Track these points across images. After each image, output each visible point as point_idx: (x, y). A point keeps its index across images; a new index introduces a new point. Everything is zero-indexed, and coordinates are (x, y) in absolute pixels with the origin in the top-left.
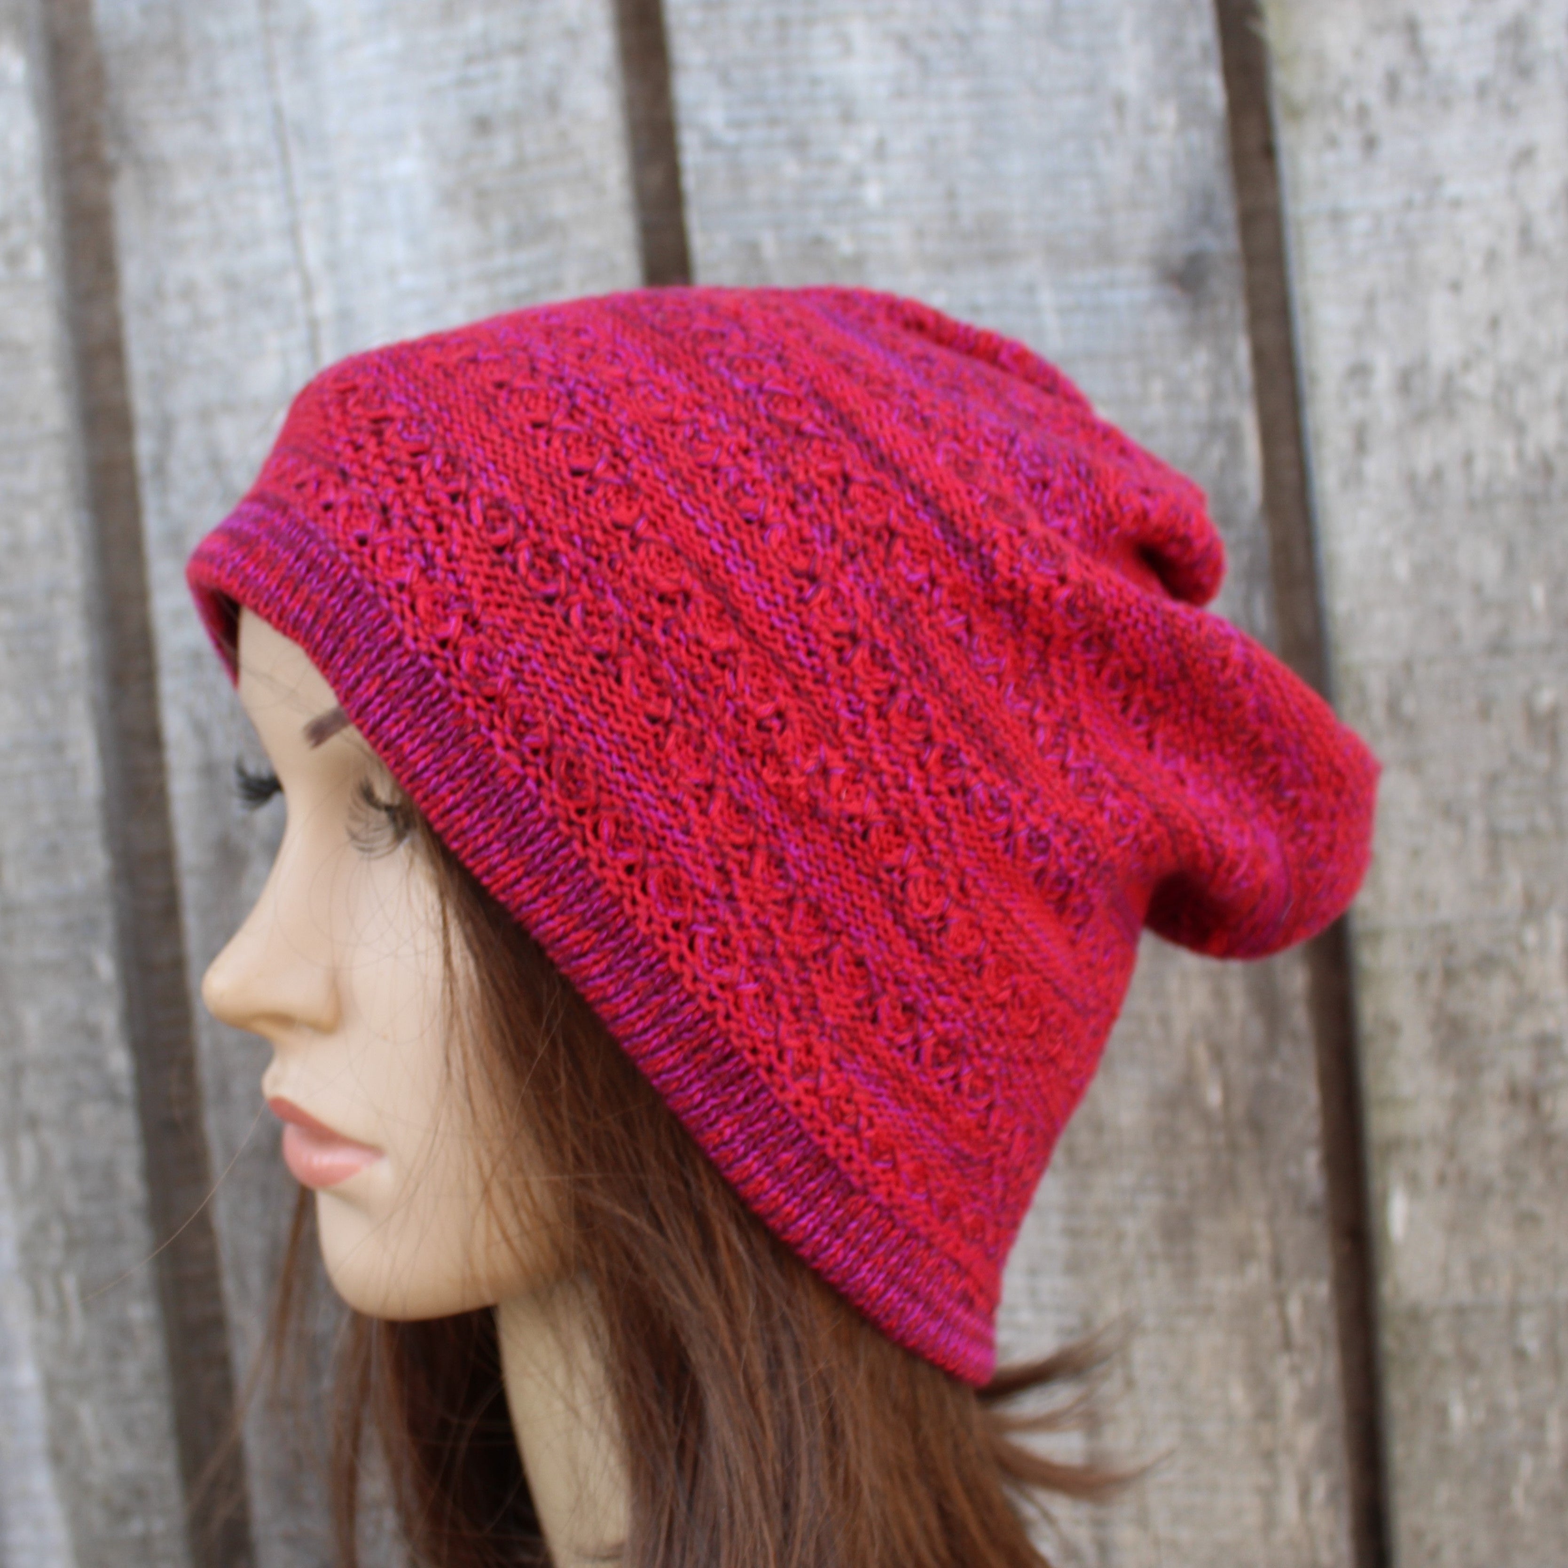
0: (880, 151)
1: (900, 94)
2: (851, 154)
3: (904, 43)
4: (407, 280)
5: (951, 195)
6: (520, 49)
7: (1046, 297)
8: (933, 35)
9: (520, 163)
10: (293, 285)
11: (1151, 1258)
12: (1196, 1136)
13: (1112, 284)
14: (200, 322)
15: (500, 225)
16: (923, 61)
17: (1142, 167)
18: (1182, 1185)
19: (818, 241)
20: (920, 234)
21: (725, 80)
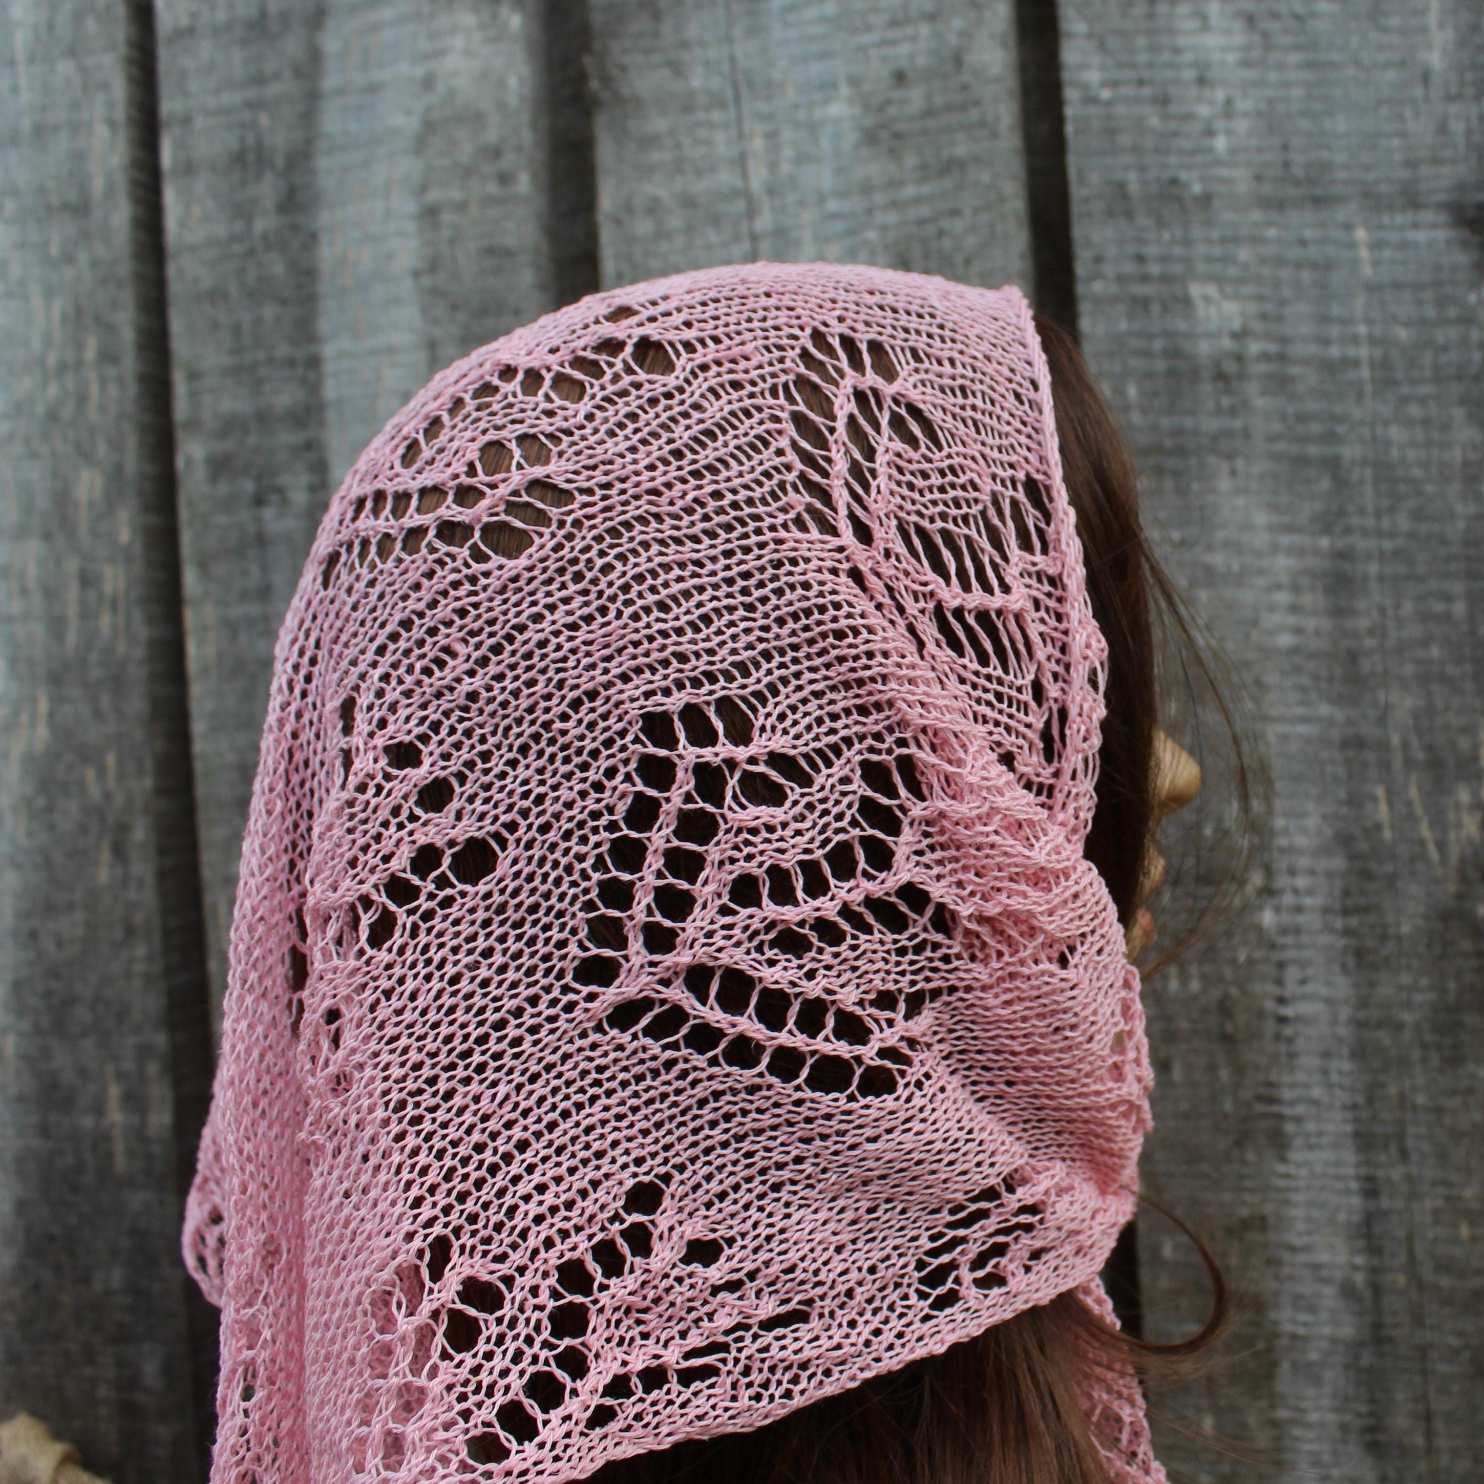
0: (1228, 110)
1: (1246, 63)
2: (1204, 111)
3: (1250, 20)
4: (832, 205)
5: (1285, 147)
6: (932, 17)
7: (1361, 234)
8: (1275, 16)
9: (929, 112)
10: (740, 206)
11: (1424, 1046)
12: (1466, 945)
13: (1415, 226)
14: (661, 234)
15: (911, 161)
16: (1266, 35)
17: (1443, 129)
18: (1452, 986)
19: (1174, 182)
20: (1258, 179)
21: (1102, 47)
